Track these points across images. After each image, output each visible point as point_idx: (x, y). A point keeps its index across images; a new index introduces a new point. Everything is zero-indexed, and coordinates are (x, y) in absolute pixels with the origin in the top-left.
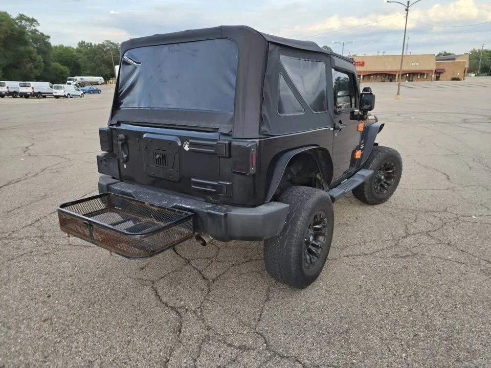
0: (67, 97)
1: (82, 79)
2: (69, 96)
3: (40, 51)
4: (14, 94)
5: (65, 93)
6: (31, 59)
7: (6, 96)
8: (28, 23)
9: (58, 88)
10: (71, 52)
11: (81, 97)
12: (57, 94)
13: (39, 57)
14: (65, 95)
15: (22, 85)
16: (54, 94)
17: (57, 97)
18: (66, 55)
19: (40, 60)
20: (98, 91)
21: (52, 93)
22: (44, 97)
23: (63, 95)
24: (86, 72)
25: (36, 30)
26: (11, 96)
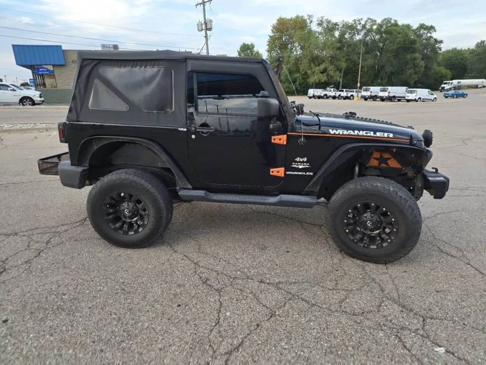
0: (417, 101)
1: (458, 83)
2: (419, 100)
3: (425, 57)
4: (374, 98)
5: (415, 97)
6: (414, 65)
7: (369, 100)
8: (426, 32)
9: (411, 92)
10: (462, 55)
11: (433, 101)
12: (409, 98)
13: (422, 63)
14: (415, 99)
15: (382, 90)
16: (406, 98)
17: (408, 101)
18: (455, 58)
19: (422, 65)
20: (463, 96)
21: (405, 97)
22: (399, 100)
23: (414, 98)
24: (470, 75)
25: (431, 37)
26: (372, 100)
